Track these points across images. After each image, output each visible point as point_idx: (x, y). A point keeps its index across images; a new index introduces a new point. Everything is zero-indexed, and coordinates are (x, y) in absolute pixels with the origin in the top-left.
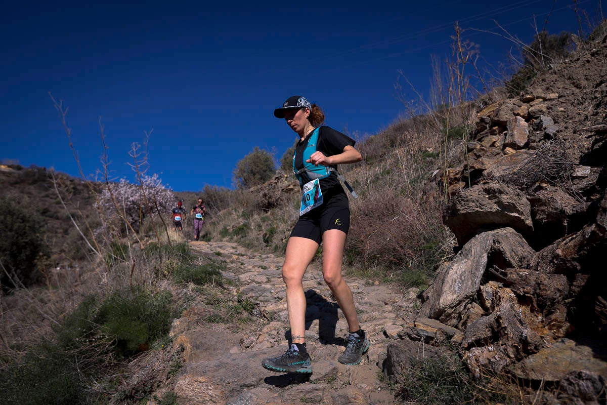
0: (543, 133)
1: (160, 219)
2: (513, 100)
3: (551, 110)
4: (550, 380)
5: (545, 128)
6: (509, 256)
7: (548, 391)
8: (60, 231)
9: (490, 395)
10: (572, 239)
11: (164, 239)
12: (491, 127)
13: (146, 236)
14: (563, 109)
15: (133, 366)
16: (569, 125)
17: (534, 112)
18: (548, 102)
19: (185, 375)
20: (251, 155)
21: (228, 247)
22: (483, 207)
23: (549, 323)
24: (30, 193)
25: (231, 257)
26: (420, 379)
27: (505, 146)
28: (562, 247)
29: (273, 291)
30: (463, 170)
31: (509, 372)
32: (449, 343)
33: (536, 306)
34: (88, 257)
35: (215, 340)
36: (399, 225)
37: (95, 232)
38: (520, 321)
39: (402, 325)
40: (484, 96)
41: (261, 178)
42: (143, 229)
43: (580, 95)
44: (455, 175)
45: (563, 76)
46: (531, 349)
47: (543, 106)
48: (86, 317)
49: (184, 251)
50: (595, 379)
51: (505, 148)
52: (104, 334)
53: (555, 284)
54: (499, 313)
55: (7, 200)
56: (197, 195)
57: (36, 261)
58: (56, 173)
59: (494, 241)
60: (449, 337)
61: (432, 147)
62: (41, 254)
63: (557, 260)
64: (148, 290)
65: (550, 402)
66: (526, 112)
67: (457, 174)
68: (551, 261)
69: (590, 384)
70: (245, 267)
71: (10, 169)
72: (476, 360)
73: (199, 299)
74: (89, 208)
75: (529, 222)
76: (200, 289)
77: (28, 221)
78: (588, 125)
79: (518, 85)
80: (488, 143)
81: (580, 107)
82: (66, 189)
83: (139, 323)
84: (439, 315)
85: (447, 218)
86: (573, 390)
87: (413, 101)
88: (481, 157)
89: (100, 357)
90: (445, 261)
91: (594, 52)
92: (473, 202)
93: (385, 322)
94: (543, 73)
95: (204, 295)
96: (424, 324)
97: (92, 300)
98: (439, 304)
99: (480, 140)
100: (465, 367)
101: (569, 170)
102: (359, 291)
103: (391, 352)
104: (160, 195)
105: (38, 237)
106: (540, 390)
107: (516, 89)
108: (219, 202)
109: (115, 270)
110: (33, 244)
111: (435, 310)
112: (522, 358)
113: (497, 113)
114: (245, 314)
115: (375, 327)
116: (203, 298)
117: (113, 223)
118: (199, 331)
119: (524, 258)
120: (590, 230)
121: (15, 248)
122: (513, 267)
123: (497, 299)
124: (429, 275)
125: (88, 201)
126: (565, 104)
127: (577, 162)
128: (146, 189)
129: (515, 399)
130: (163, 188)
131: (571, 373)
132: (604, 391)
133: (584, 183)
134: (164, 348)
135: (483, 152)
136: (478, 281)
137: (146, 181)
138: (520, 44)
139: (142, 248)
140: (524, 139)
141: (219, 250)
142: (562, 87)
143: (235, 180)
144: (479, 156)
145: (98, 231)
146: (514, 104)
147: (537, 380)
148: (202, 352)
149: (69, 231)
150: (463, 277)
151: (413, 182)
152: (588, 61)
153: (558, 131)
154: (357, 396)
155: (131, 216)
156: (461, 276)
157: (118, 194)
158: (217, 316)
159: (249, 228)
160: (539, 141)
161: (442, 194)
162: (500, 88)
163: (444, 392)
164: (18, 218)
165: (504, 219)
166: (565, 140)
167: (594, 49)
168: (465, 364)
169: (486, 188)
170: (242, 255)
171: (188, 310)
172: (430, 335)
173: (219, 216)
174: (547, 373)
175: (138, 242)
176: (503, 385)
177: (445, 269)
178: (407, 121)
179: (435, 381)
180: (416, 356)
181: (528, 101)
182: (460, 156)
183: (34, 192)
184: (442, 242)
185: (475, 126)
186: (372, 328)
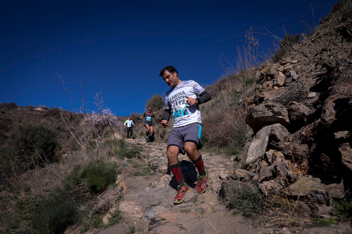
0: (292, 79)
1: (111, 129)
2: (276, 64)
3: (294, 68)
4: (302, 195)
5: (292, 76)
6: (279, 137)
7: (301, 201)
8: (66, 137)
9: (273, 204)
10: (309, 127)
11: (113, 138)
12: (266, 78)
13: (105, 137)
14: (300, 67)
15: (99, 198)
16: (303, 74)
17: (286, 70)
18: (293, 64)
19: (124, 201)
20: (153, 97)
21: (143, 141)
22: (265, 114)
23: (301, 168)
24: (51, 120)
25: (145, 145)
26: (238, 198)
28: (304, 131)
29: (165, 160)
30: (254, 98)
31: (282, 192)
32: (252, 180)
33: (294, 160)
35: (138, 184)
36: (225, 126)
37: (82, 137)
38: (287, 167)
39: (228, 173)
40: (262, 64)
41: (158, 108)
42: (103, 134)
43: (308, 61)
44: (250, 101)
45: (299, 52)
46: (292, 181)
47: (291, 66)
49: (122, 143)
50: (324, 193)
51: (274, 87)
53: (302, 149)
54: (276, 164)
55: (41, 123)
57: (55, 151)
58: (62, 109)
59: (271, 130)
60: (252, 177)
61: (239, 89)
62: (57, 148)
63: (302, 137)
64: (105, 162)
65: (303, 206)
66: (283, 70)
67: (251, 100)
68: (299, 138)
69: (322, 196)
70: (152, 150)
71: (43, 109)
72: (265, 187)
73: (129, 165)
74: (78, 126)
75: (288, 120)
76: (130, 160)
77: (51, 133)
78: (313, 73)
79: (278, 57)
81: (308, 66)
83: (101, 177)
84: (246, 167)
85: (248, 120)
86: (314, 200)
87: (228, 68)
89: (83, 194)
90: (248, 142)
91: (313, 41)
92: (260, 112)
93: (220, 172)
94: (290, 51)
95: (132, 163)
96: (239, 171)
97: (79, 167)
98: (246, 161)
99: (262, 84)
101: (306, 95)
102: (207, 158)
103: (223, 186)
104: (111, 118)
105: (55, 140)
106: (298, 200)
107: (277, 59)
109: (90, 153)
110: (53, 144)
111: (244, 165)
112: (288, 185)
113: (269, 70)
114: (152, 171)
116: (132, 164)
117: (89, 132)
118: (130, 180)
119: (286, 137)
120: (318, 121)
121: (45, 145)
122: (281, 142)
123: (274, 158)
124: (241, 149)
125: (78, 123)
126: (301, 65)
127: (309, 91)
128: (104, 115)
129: (286, 205)
131: (312, 191)
132: (329, 198)
133: (313, 100)
134: (113, 189)
135: (263, 89)
136: (264, 150)
137: (104, 112)
138: (278, 38)
139: (102, 143)
140: (283, 82)
141: (139, 142)
142: (299, 57)
144: (261, 91)
145: (83, 136)
146: (277, 66)
147: (296, 196)
148: (131, 190)
149: (70, 137)
150: (257, 148)
151: (231, 105)
152: (310, 45)
153: (299, 77)
154: (208, 208)
155: (98, 128)
156: (256, 148)
157: (91, 119)
158: (138, 173)
160: (290, 83)
161: (245, 110)
162: (269, 60)
163: (250, 204)
164: (46, 132)
165: (276, 119)
166: (302, 81)
167: (313, 39)
168: (260, 190)
169: (266, 105)
170: (150, 144)
171: (125, 170)
172: (242, 177)
173: (139, 127)
174: (301, 192)
175: (101, 140)
176: (279, 199)
177: (248, 145)
178: (226, 77)
179: (246, 199)
180: (235, 187)
181: (283, 64)
182: (253, 92)
183: (53, 120)
184: (246, 133)
185: (258, 77)
186: (214, 175)
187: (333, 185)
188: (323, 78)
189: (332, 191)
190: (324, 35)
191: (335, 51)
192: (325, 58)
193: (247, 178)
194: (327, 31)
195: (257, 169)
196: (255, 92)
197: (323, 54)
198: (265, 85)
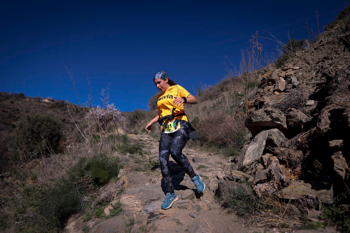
0: (292, 85)
1: (114, 124)
2: (278, 70)
3: (296, 75)
4: (294, 198)
5: (293, 83)
6: (276, 142)
7: (293, 204)
8: (71, 129)
9: (266, 206)
10: (305, 134)
11: (116, 133)
12: (268, 82)
13: (108, 132)
14: (301, 74)
15: (102, 190)
16: (304, 81)
17: (288, 75)
18: (295, 71)
19: (125, 194)
21: (145, 137)
22: (264, 119)
23: (294, 173)
24: (57, 112)
25: (147, 141)
26: (233, 198)
27: (274, 91)
28: (300, 138)
30: (255, 102)
31: (275, 195)
32: (247, 182)
33: (288, 165)
34: (82, 140)
35: (139, 179)
36: (225, 127)
38: (280, 172)
39: (225, 174)
40: (265, 68)
42: (107, 128)
43: (310, 68)
44: (251, 104)
45: (302, 59)
46: (285, 185)
47: (292, 73)
48: (81, 168)
49: (125, 138)
50: (314, 198)
51: (275, 92)
52: (89, 175)
53: (297, 155)
54: (270, 168)
55: (48, 115)
56: (132, 113)
57: (60, 142)
58: (69, 103)
59: (269, 134)
60: (247, 179)
61: (240, 91)
62: (62, 139)
63: (298, 144)
64: (108, 156)
65: (293, 209)
66: (284, 75)
67: (252, 104)
68: (295, 144)
69: (312, 201)
70: (153, 146)
71: (49, 101)
72: (259, 190)
73: (131, 160)
74: (83, 119)
75: (285, 126)
76: (132, 156)
77: (56, 125)
78: (313, 81)
79: (281, 62)
80: (267, 89)
81: (309, 73)
82: (73, 110)
83: (104, 171)
84: (243, 169)
85: (247, 124)
86: (304, 204)
87: (231, 70)
88: (263, 96)
89: (87, 186)
90: (246, 144)
91: (315, 48)
92: (259, 117)
93: (217, 172)
94: (292, 57)
95: (134, 158)
96: (235, 173)
97: (83, 160)
98: (243, 164)
99: (263, 88)
100: (254, 193)
101: (304, 102)
102: (206, 158)
103: (220, 186)
104: (115, 113)
105: (61, 131)
106: (289, 204)
107: (279, 64)
108: (141, 117)
109: (94, 147)
110: (58, 135)
111: (241, 167)
112: (281, 189)
113: (271, 75)
115: (213, 174)
116: (133, 160)
117: (94, 126)
118: (132, 175)
119: (283, 143)
120: (313, 130)
121: (51, 136)
122: (278, 147)
123: (270, 162)
124: (239, 151)
125: (83, 116)
126: (302, 72)
127: (308, 98)
128: (108, 110)
129: (277, 207)
130: (116, 110)
131: (303, 196)
132: (318, 203)
133: (311, 108)
134: (115, 182)
135: (264, 94)
136: (261, 153)
137: (109, 107)
138: (282, 44)
139: (106, 137)
140: (283, 87)
141: (141, 138)
142: (301, 63)
143: (149, 106)
144: (262, 96)
145: (87, 129)
146: (279, 72)
147: (288, 199)
148: (132, 185)
149: (74, 129)
151: (231, 107)
152: (313, 52)
153: (299, 84)
154: (204, 206)
155: (102, 122)
156: (253, 151)
157: (96, 112)
158: (140, 168)
159: (155, 128)
160: (291, 89)
161: (245, 113)
162: (272, 64)
163: (244, 204)
164: (52, 123)
165: (274, 125)
167: (316, 47)
168: (254, 191)
169: (265, 110)
170: (152, 141)
171: (127, 165)
172: (238, 178)
173: (142, 123)
174: (293, 196)
175: (104, 134)
176: (272, 201)
177: (246, 148)
178: (229, 79)
179: (240, 199)
180: (231, 187)
181: (285, 70)
182: (254, 96)
183: (59, 111)
184: (245, 135)
185: (260, 81)
186: (211, 175)
187: (324, 191)
188: (322, 87)
189: (322, 197)
190: (327, 43)
191: (336, 60)
192: (326, 66)
193: (243, 179)
194: (330, 39)
195: (253, 171)
196: (256, 95)
197: (324, 62)
198: (266, 89)
